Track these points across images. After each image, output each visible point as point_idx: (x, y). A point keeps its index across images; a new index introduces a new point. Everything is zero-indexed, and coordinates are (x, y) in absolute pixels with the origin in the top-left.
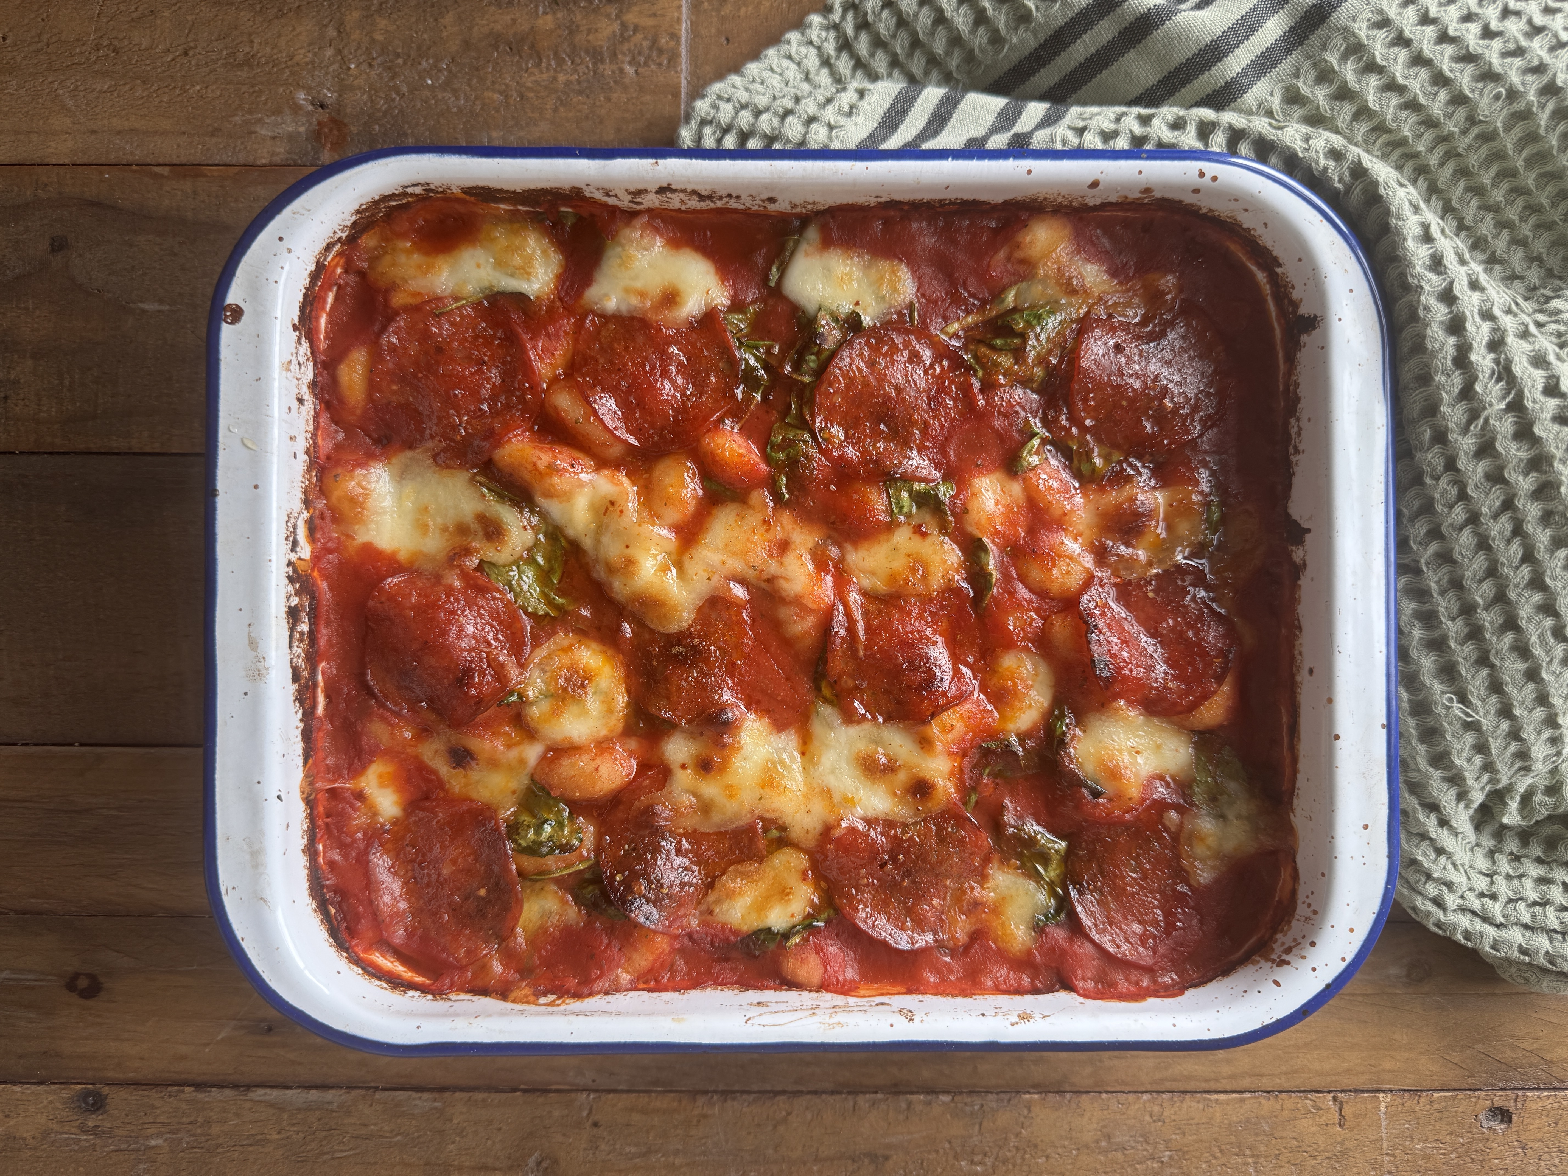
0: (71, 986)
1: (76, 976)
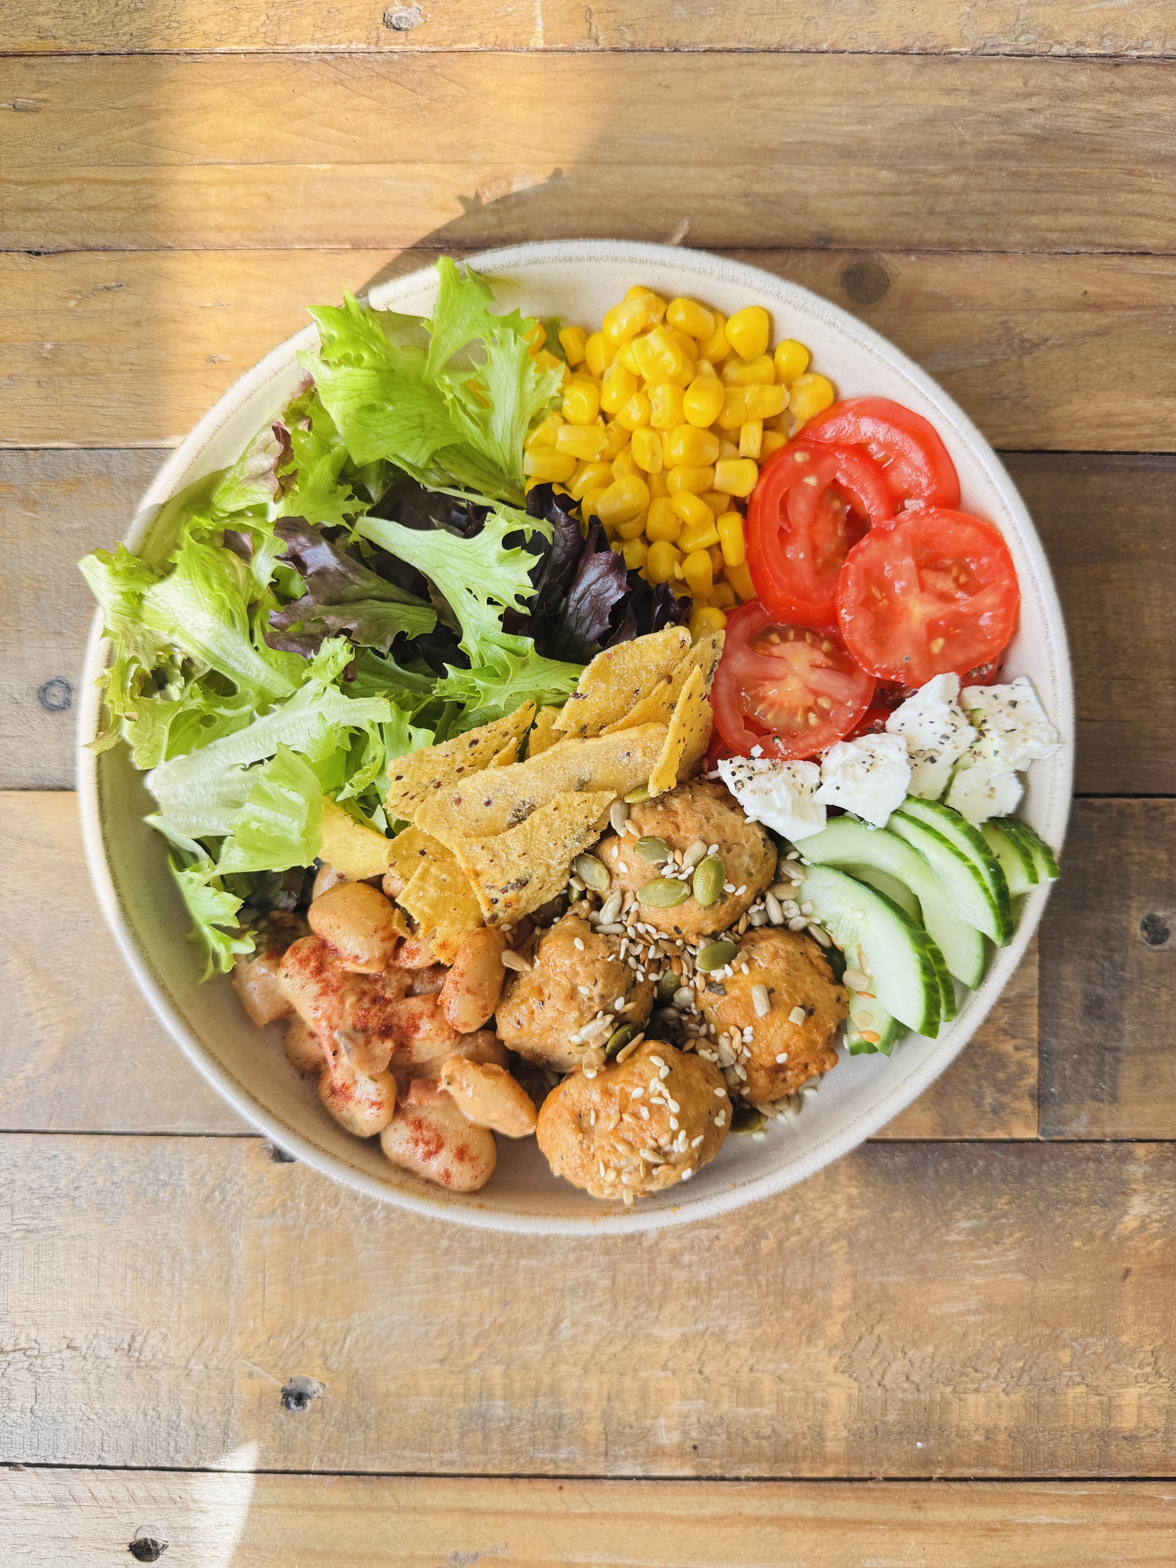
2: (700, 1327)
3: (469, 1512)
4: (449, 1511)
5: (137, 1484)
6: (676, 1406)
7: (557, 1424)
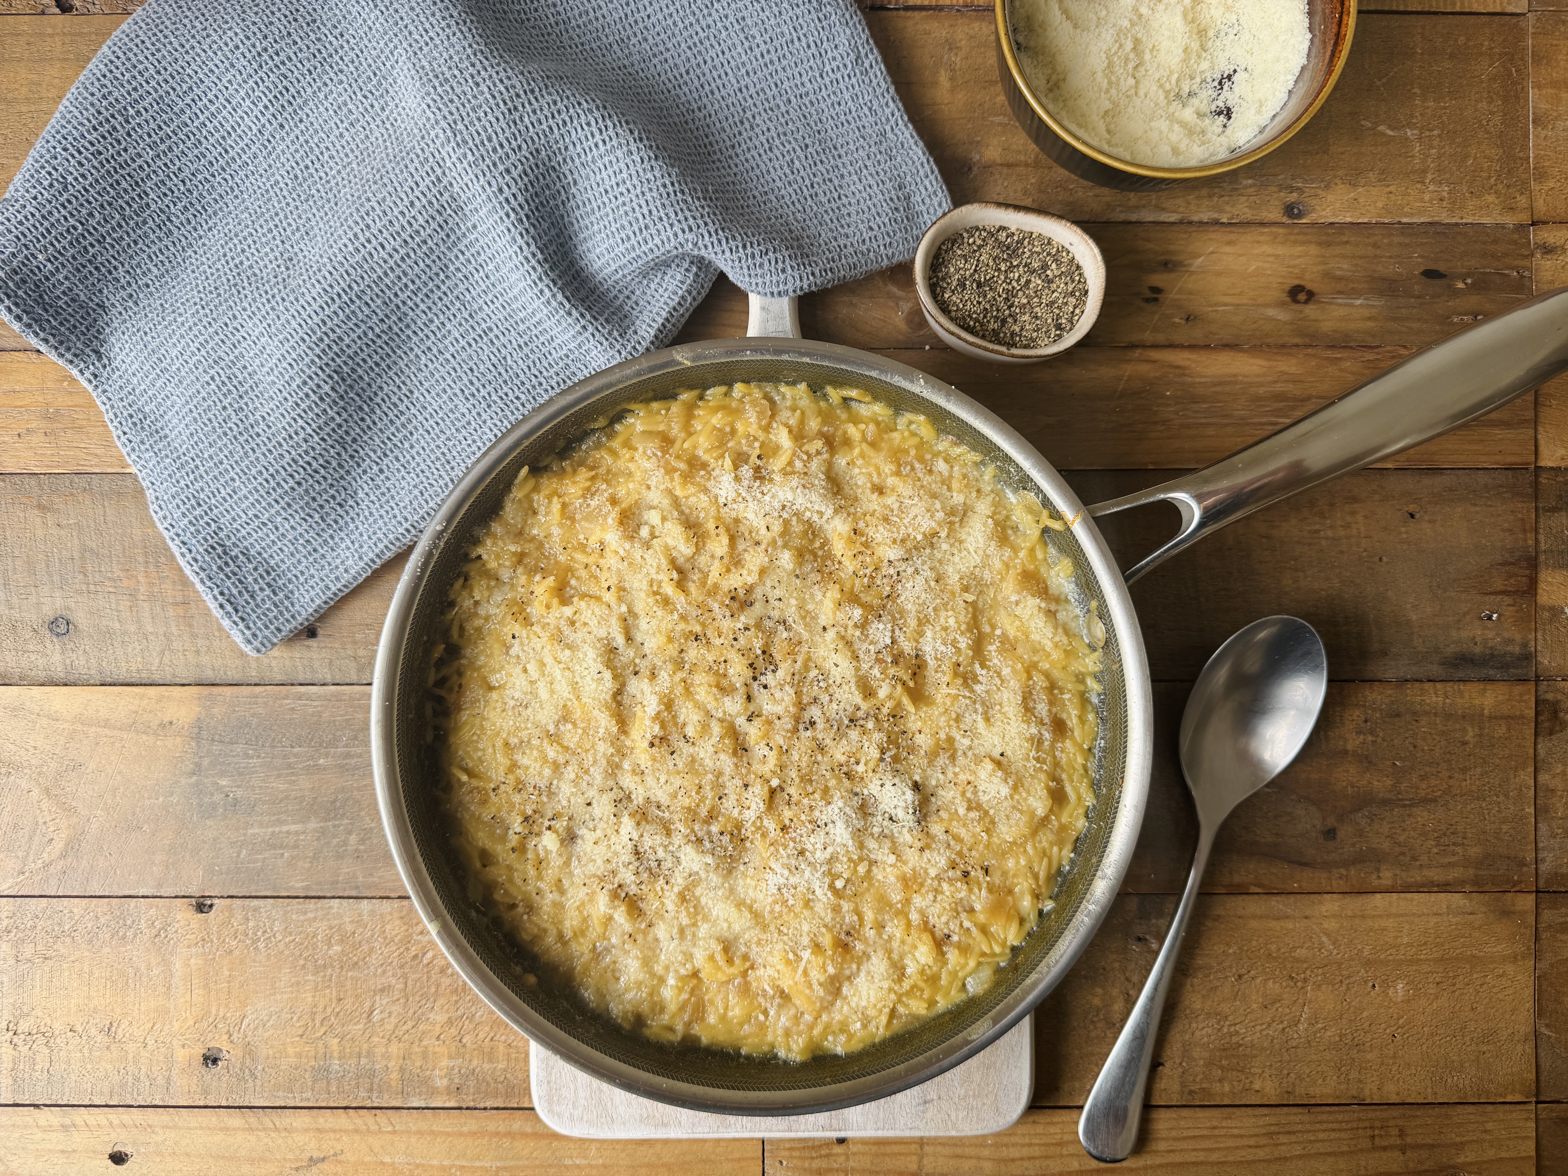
0: (1311, 295)
1: (1306, 302)
2: (459, 1013)
3: (319, 1130)
4: (306, 1130)
5: (113, 1116)
6: (445, 1063)
7: (372, 1074)
